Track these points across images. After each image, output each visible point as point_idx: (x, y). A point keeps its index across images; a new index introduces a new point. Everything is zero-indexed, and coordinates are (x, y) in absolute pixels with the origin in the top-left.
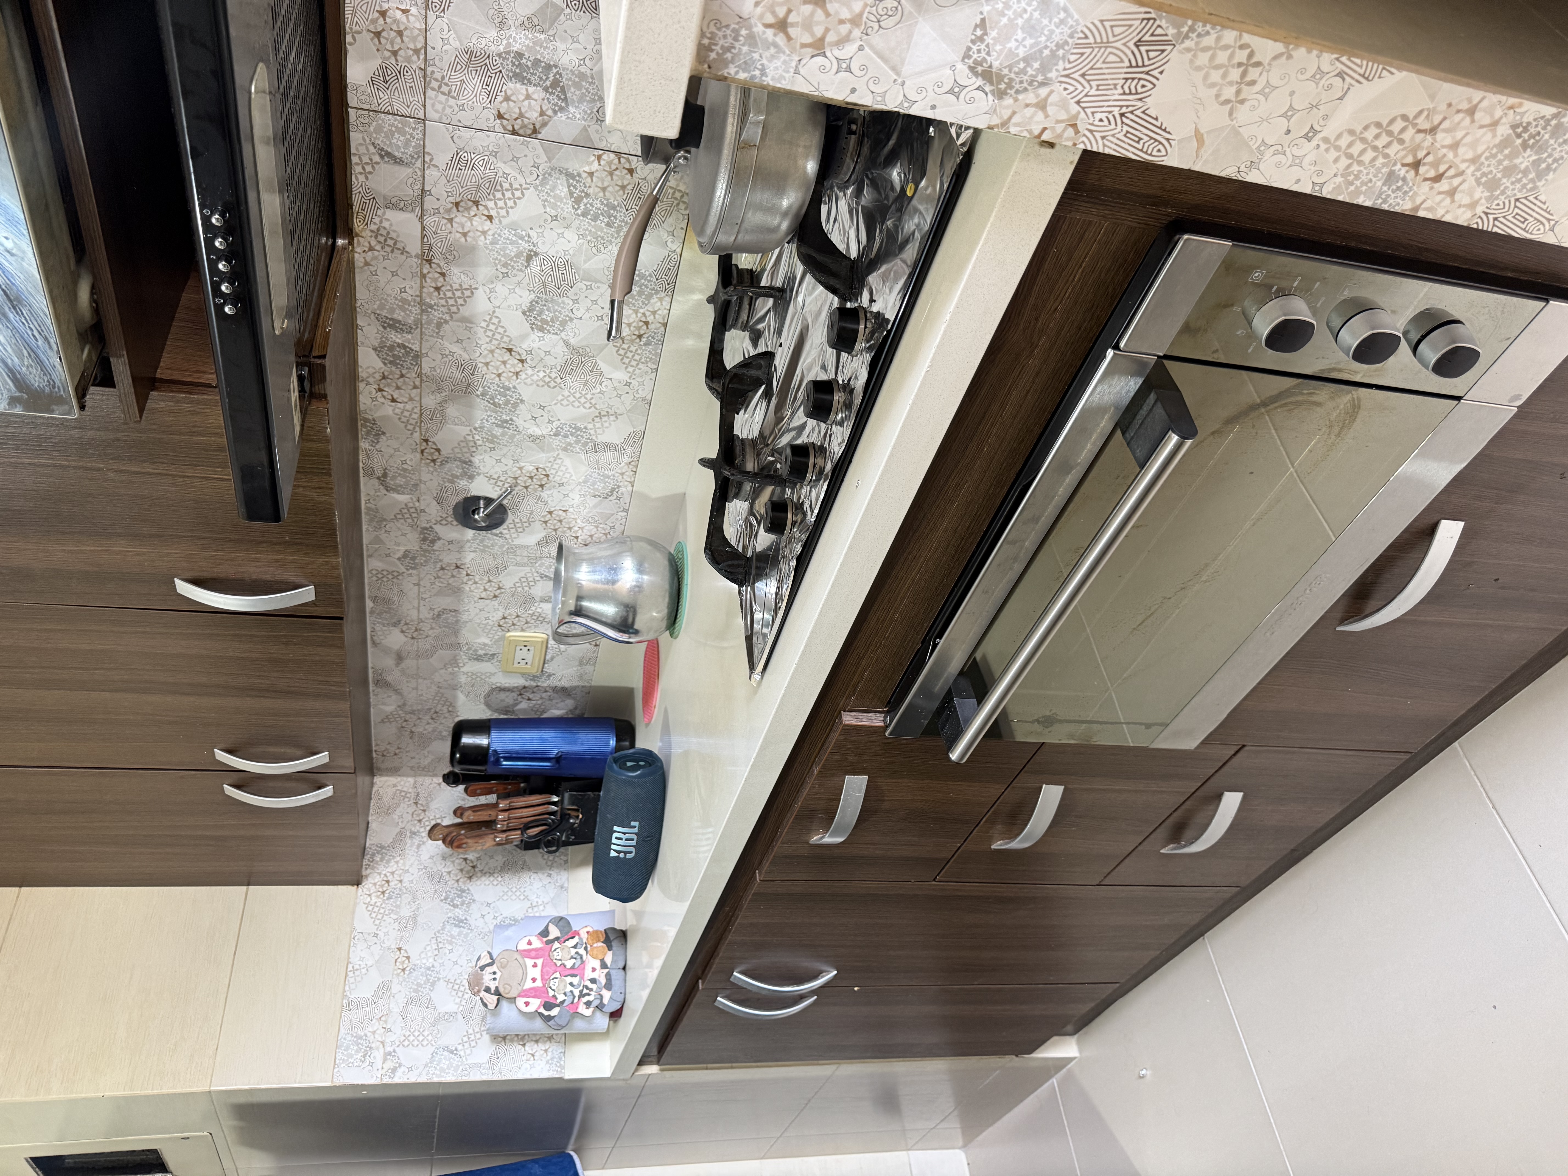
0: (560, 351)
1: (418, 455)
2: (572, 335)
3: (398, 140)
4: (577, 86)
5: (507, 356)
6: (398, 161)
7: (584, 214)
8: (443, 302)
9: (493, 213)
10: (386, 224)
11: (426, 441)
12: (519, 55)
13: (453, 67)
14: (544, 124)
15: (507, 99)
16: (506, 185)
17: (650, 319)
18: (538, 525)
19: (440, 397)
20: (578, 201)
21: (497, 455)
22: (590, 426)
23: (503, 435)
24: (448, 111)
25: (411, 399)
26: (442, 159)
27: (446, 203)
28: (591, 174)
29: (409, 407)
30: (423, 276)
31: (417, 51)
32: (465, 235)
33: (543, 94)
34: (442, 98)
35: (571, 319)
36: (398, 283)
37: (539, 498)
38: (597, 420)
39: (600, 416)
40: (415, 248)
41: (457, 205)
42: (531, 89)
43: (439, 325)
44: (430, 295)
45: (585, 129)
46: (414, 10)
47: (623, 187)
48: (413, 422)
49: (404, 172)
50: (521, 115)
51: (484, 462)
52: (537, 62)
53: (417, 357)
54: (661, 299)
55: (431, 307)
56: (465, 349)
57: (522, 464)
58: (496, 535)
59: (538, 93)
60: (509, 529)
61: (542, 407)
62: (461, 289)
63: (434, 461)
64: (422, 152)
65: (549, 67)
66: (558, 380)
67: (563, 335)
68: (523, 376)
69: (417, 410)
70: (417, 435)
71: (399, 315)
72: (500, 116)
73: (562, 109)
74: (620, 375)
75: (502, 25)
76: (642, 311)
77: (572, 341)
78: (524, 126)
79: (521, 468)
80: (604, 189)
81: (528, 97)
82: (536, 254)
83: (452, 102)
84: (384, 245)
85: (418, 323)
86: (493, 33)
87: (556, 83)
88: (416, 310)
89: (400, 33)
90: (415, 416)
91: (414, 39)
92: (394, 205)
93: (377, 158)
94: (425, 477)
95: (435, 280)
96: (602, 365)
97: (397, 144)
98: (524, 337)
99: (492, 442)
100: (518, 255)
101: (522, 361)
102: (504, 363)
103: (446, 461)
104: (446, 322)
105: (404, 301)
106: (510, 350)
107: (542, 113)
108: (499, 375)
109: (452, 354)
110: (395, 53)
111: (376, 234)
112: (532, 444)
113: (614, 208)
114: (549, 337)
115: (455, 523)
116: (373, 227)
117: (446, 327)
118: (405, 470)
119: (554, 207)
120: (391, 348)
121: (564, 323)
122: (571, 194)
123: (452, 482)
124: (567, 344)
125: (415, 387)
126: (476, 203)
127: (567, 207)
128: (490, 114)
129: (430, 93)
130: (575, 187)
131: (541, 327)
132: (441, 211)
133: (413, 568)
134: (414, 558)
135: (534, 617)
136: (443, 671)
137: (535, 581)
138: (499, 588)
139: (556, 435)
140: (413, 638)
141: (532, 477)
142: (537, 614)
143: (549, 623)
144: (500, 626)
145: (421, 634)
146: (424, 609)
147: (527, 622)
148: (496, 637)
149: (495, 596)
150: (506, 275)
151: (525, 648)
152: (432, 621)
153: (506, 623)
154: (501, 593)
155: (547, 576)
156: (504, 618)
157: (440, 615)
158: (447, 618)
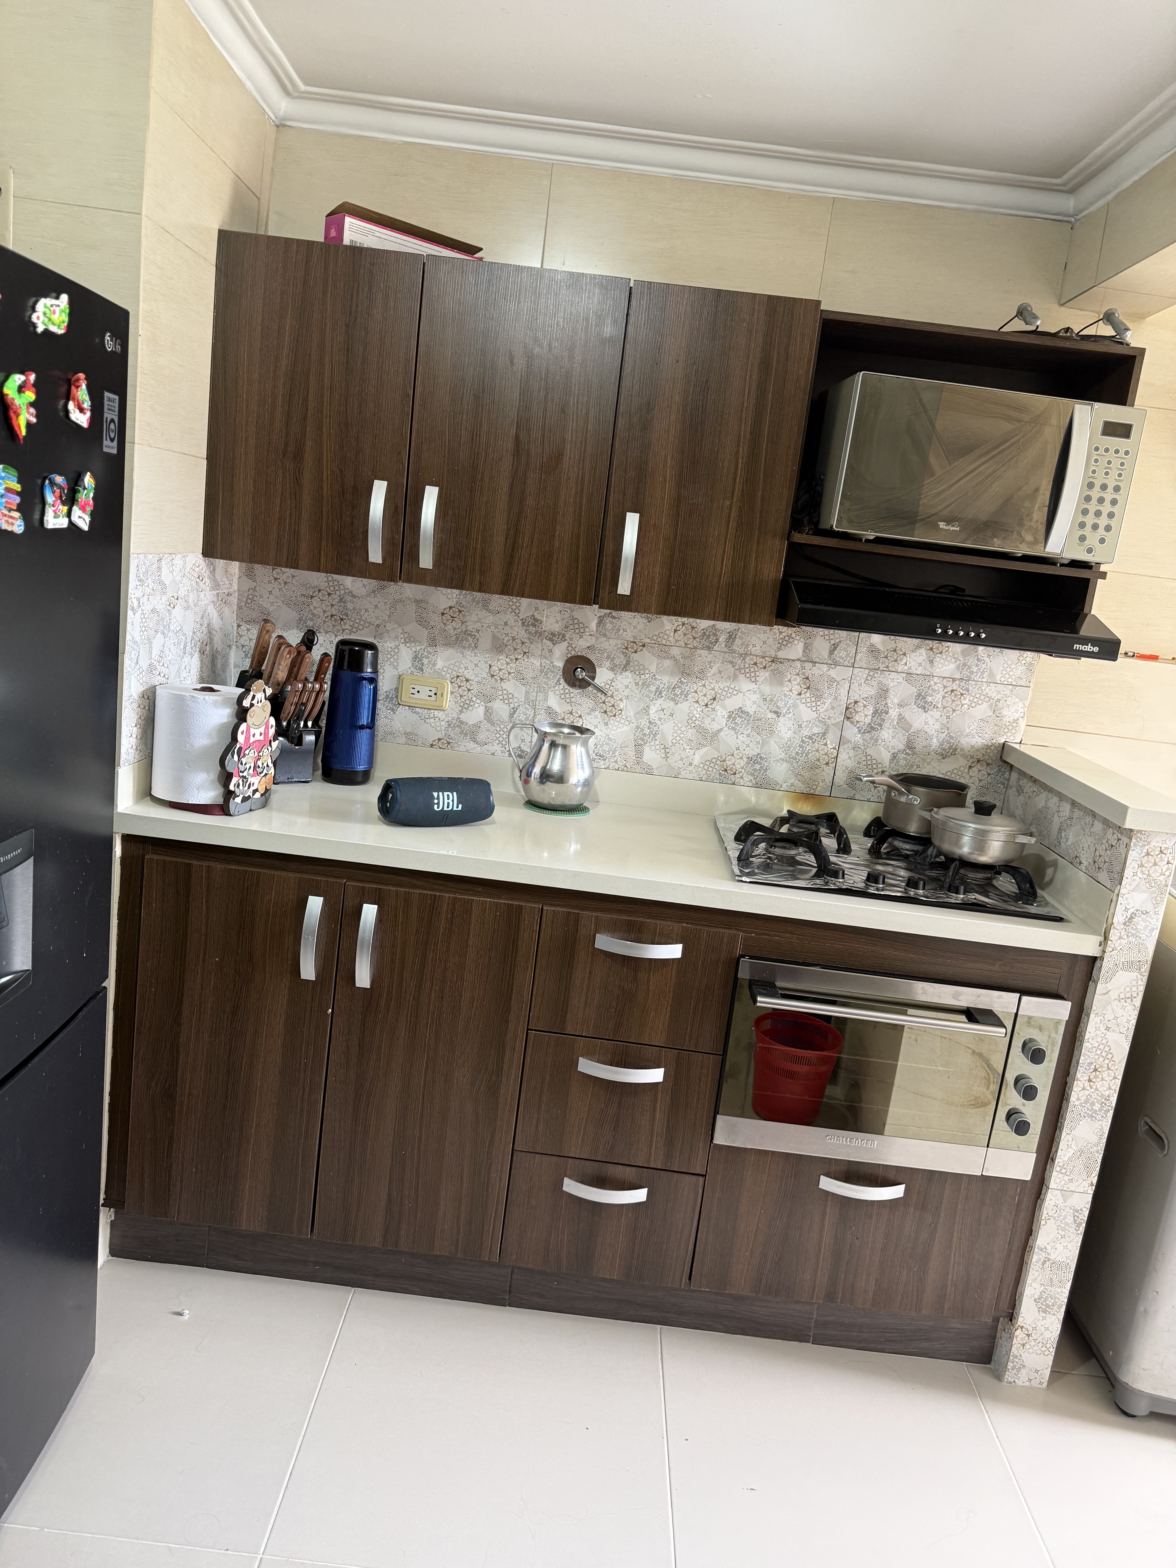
0: (715, 727)
1: (632, 639)
2: (726, 733)
3: (843, 654)
4: (871, 738)
5: (710, 697)
6: (831, 652)
7: (802, 741)
8: (747, 666)
9: (803, 696)
10: (796, 642)
11: (644, 646)
12: (887, 712)
13: (880, 682)
14: (852, 723)
15: (865, 706)
16: (818, 703)
17: (738, 776)
18: (568, 708)
19: (679, 657)
20: (810, 738)
21: (632, 686)
22: (657, 742)
23: (651, 692)
24: (858, 678)
25: (677, 641)
26: (833, 673)
27: (808, 673)
28: (826, 744)
29: (671, 639)
30: (763, 657)
31: (887, 667)
32: (790, 681)
33: (867, 722)
34: (865, 676)
35: (736, 733)
36: (759, 644)
37: (593, 710)
38: (662, 747)
39: (665, 748)
40: (781, 654)
41: (807, 678)
42: (870, 717)
43: (731, 662)
44: (752, 660)
45: (850, 742)
46: (906, 668)
47: (818, 760)
48: (659, 640)
49: (825, 654)
50: (857, 712)
51: (626, 678)
52: (883, 720)
53: (709, 648)
54: (751, 781)
55: (744, 659)
56: (714, 675)
57: (624, 701)
58: (558, 681)
59: (868, 720)
60: (564, 689)
61: (672, 715)
62: (756, 676)
63: (627, 648)
64: (836, 664)
65: (881, 725)
66: (693, 725)
67: (726, 728)
68: (696, 705)
69: (668, 643)
70: (649, 641)
71: (738, 641)
72: (856, 702)
73: (859, 731)
74: (697, 760)
75: (900, 705)
76: (743, 771)
77: (722, 734)
78: (851, 713)
79: (621, 700)
80: (817, 751)
81: (866, 716)
82: (778, 716)
83: (863, 681)
84: (783, 639)
85: (734, 651)
86: (896, 701)
87: (873, 728)
88: (742, 651)
89: (896, 661)
90: (664, 642)
91: (893, 666)
92: (807, 648)
93: (832, 642)
94: (613, 642)
95: (761, 663)
96: (704, 750)
97: (840, 654)
98: (724, 707)
99: (643, 684)
100: (777, 707)
101: (707, 705)
102: (705, 695)
103: (626, 655)
104: (734, 666)
105: (748, 646)
106: (714, 699)
107: (858, 722)
108: (696, 692)
109: (711, 667)
110: (886, 657)
111: (790, 636)
112: (642, 707)
113: (807, 756)
114: (724, 721)
115: (569, 656)
116: (794, 635)
117: (730, 666)
118: (618, 630)
119: (807, 726)
120: (715, 635)
121: (733, 729)
122: (814, 735)
123: (608, 657)
124: (719, 731)
125: (686, 644)
126: (808, 688)
127: (806, 732)
128: (857, 698)
129: (867, 671)
130: (818, 737)
131: (731, 716)
132: (804, 671)
133: (523, 624)
134: (534, 625)
135: (468, 702)
136: (400, 631)
137: (509, 704)
138: (502, 679)
139: (650, 722)
140: (443, 614)
141: (613, 706)
142: (472, 703)
143: (461, 712)
144: (458, 677)
145: (448, 620)
146: (478, 626)
147: (461, 696)
148: (444, 673)
149: (492, 676)
150: (765, 700)
151: (432, 694)
152: (464, 629)
153: (461, 681)
154: (496, 680)
155: (515, 712)
156: (467, 680)
157: (471, 636)
158: (467, 640)
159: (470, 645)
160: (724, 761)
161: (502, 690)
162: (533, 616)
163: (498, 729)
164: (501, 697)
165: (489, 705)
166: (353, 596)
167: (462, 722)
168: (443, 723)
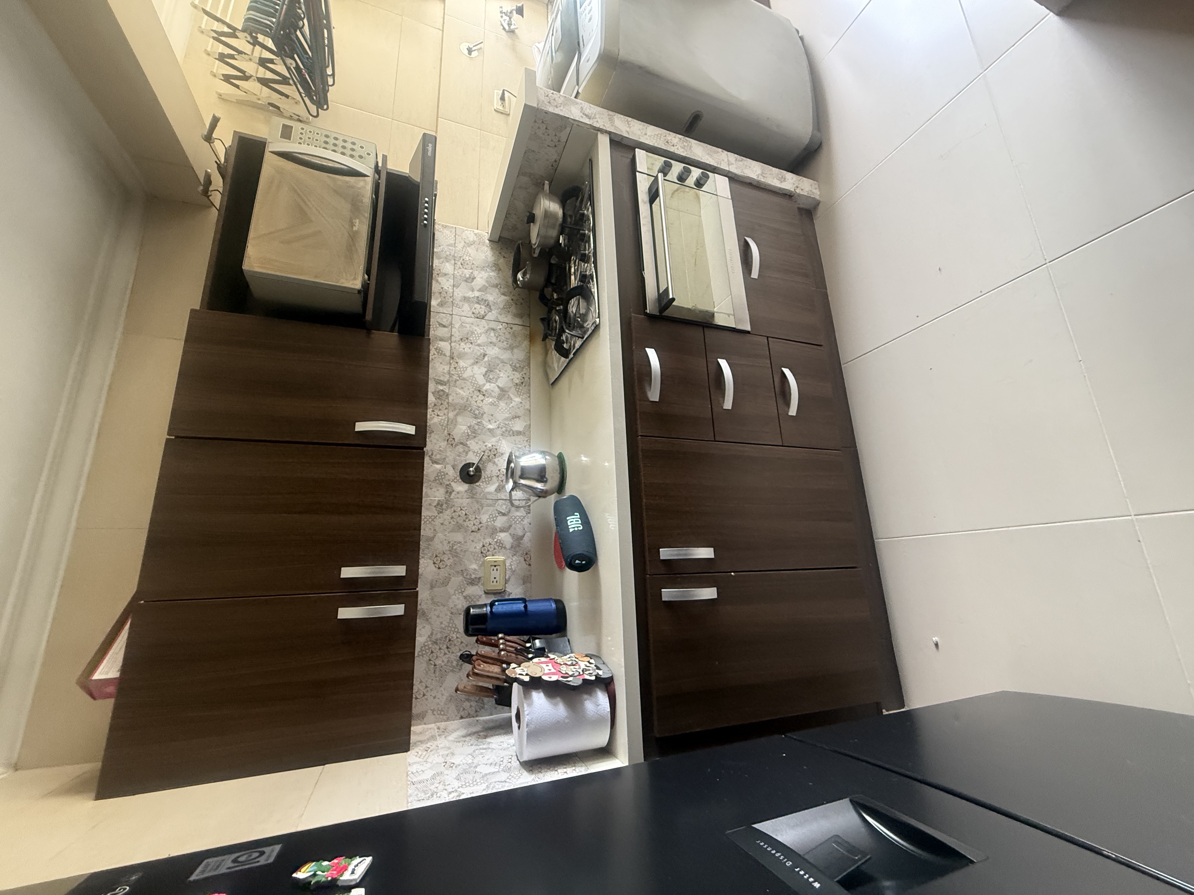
0: (497, 390)
1: (446, 442)
2: (500, 383)
3: (445, 320)
4: (494, 305)
5: (478, 394)
6: (444, 326)
7: (500, 341)
8: (457, 373)
9: (472, 341)
10: (439, 346)
11: (449, 434)
12: (478, 297)
13: (460, 301)
14: (486, 315)
15: (475, 309)
16: (476, 333)
17: (524, 376)
18: (495, 478)
19: (455, 412)
20: (497, 337)
21: (476, 440)
22: (510, 423)
23: (479, 428)
24: (459, 312)
25: (444, 414)
26: (457, 326)
27: (458, 339)
28: (500, 329)
29: (443, 418)
30: (450, 364)
31: (451, 297)
32: (464, 349)
33: (484, 307)
34: (457, 309)
35: (499, 377)
36: (442, 366)
37: (494, 463)
38: (512, 420)
39: (513, 418)
40: (448, 354)
41: (461, 339)
42: (482, 306)
43: (455, 382)
44: (452, 370)
45: (497, 317)
46: (450, 287)
47: (510, 333)
48: (445, 425)
49: (445, 329)
50: (479, 313)
51: (472, 444)
52: (482, 299)
53: (448, 395)
54: (527, 369)
55: (453, 375)
56: (464, 392)
57: (486, 444)
58: (477, 486)
59: (483, 307)
60: (483, 482)
61: (492, 415)
62: (463, 367)
63: (452, 445)
64: (451, 324)
65: (486, 300)
66: (497, 402)
67: (497, 384)
68: (484, 401)
69: (446, 419)
70: (446, 431)
71: (442, 378)
72: (473, 313)
73: (490, 312)
74: (518, 400)
75: (473, 291)
76: (521, 373)
77: (500, 386)
78: (480, 316)
79: (486, 446)
80: (504, 333)
81: (481, 308)
82: (486, 355)
83: (460, 310)
84: (438, 353)
85: (448, 381)
86: (471, 293)
87: (488, 305)
88: (448, 376)
89: (446, 293)
90: (446, 422)
91: (450, 294)
92: (442, 340)
93: (438, 326)
94: (448, 453)
95: (454, 365)
96: (511, 395)
97: (445, 322)
98: (484, 385)
99: (474, 433)
100: (481, 355)
101: (484, 395)
102: (478, 396)
103: (456, 445)
104: (458, 380)
105: (444, 373)
106: (479, 391)
107: (485, 312)
108: (476, 402)
109: (460, 393)
110: (445, 297)
111: (436, 349)
112: (489, 433)
113: (508, 339)
114: (492, 385)
115: (460, 480)
116: (436, 347)
117: (458, 382)
118: (440, 450)
119: (491, 339)
120: (438, 392)
121: (497, 380)
122: (495, 335)
123: (459, 456)
124: (498, 386)
125: (446, 409)
126: (467, 339)
127: (494, 340)
128: (471, 313)
129: (454, 307)
131: (489, 381)
132: (457, 341)
133: (441, 512)
134: (442, 505)
135: (498, 544)
136: (454, 596)
137: (496, 517)
138: (480, 523)
139: (498, 428)
140: (439, 568)
141: (490, 451)
142: (499, 541)
143: (505, 548)
144: (482, 553)
145: (443, 564)
146: (445, 543)
147: (495, 549)
148: (480, 563)
149: (479, 529)
150: (477, 362)
151: (495, 569)
152: (449, 552)
153: (484, 550)
154: (481, 527)
155: (501, 512)
156: (484, 546)
157: (453, 547)
158: (456, 549)
159: (460, 547)
160: (517, 384)
161: (487, 522)
162: (435, 506)
163: (513, 522)
164: (493, 522)
165: (498, 529)
166: (432, 634)
167: (512, 547)
168: (514, 559)
